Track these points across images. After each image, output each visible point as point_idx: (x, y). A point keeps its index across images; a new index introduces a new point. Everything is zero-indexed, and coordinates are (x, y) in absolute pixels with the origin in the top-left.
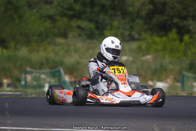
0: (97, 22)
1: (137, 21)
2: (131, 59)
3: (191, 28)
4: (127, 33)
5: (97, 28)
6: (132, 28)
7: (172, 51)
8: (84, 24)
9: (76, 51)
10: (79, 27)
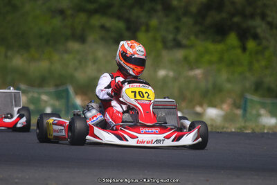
0: (128, 21)
1: (185, 19)
2: (171, 74)
3: (259, 31)
4: (170, 37)
5: (128, 29)
6: (177, 29)
7: (231, 64)
8: (110, 22)
9: (95, 61)
10: (103, 27)
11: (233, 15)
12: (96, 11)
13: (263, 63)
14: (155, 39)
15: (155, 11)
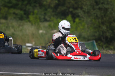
11: (69, 8)
12: (11, 7)
13: (81, 27)
14: (36, 18)
15: (36, 6)
